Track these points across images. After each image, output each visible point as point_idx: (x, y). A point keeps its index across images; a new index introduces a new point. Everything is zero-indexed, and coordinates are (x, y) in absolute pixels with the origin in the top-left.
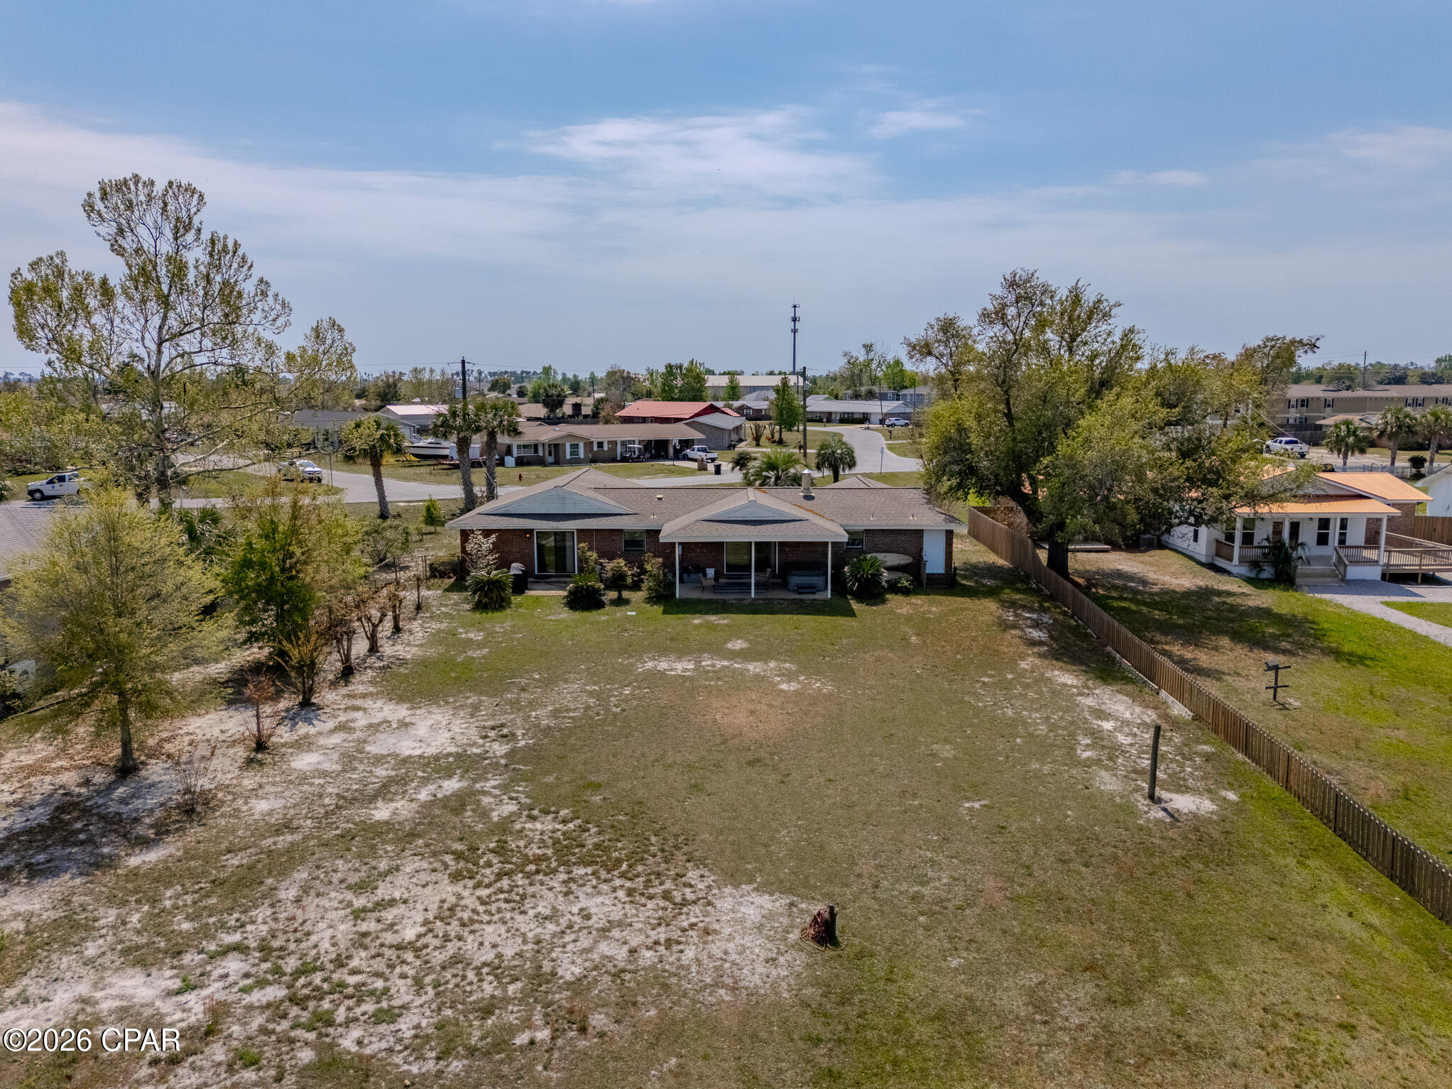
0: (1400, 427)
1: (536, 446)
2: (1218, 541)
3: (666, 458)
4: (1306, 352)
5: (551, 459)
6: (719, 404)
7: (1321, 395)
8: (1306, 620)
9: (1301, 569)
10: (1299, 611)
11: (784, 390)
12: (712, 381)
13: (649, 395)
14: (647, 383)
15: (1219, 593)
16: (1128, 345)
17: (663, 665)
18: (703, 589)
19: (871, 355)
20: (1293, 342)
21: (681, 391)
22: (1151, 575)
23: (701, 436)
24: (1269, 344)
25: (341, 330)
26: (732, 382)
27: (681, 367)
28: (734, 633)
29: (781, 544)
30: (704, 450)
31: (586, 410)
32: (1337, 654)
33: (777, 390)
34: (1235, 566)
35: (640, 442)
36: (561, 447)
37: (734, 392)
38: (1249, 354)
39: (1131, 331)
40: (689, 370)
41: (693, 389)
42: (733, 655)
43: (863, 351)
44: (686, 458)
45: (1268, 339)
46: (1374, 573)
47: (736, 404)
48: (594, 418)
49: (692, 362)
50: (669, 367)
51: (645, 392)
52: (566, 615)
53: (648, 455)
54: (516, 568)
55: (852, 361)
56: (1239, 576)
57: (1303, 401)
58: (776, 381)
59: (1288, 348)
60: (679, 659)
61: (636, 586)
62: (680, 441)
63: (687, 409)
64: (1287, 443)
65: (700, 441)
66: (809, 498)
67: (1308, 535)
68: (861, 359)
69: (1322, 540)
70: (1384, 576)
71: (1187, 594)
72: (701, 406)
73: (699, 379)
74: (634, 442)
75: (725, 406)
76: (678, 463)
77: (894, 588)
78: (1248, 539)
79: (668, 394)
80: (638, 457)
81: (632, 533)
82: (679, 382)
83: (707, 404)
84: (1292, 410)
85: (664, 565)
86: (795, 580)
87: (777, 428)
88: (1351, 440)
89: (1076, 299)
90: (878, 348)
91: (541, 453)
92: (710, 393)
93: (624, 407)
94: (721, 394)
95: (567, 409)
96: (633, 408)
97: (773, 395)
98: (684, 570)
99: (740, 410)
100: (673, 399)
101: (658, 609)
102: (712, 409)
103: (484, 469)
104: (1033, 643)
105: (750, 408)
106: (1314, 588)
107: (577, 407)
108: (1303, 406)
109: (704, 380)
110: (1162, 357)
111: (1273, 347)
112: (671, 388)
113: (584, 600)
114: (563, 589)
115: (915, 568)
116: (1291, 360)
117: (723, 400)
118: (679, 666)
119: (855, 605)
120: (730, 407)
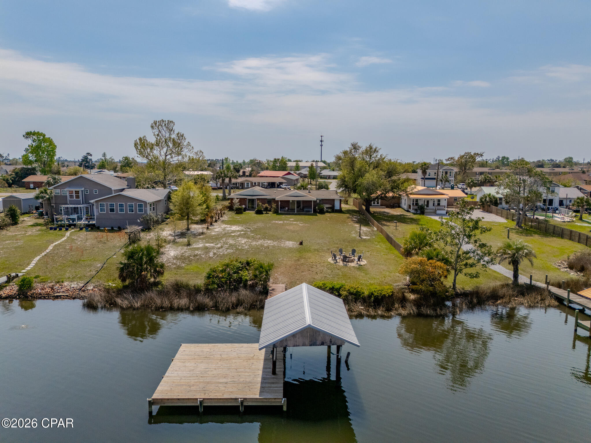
1: (236, 183)
2: (409, 205)
3: (275, 188)
4: (479, 157)
5: (241, 187)
6: (292, 172)
7: (487, 171)
9: (427, 211)
11: (312, 168)
12: (290, 164)
13: (267, 169)
14: (266, 165)
17: (277, 222)
18: (285, 211)
20: (475, 154)
21: (279, 168)
23: (286, 181)
24: (466, 155)
25: (203, 153)
26: (297, 164)
27: (279, 159)
28: (291, 218)
29: (303, 201)
30: (286, 185)
31: (247, 174)
33: (309, 167)
34: (412, 210)
35: (267, 183)
36: (244, 184)
37: (297, 168)
38: (461, 158)
40: (282, 161)
41: (283, 167)
42: (291, 221)
44: (281, 188)
45: (466, 153)
46: (444, 212)
47: (298, 172)
48: (250, 176)
49: (282, 157)
50: (275, 159)
51: (265, 168)
52: (256, 215)
53: (269, 187)
54: (244, 206)
56: (411, 213)
58: (309, 164)
59: (473, 156)
60: (280, 221)
61: (270, 211)
62: (279, 183)
63: (281, 173)
64: (462, 185)
65: (285, 183)
66: (309, 192)
67: (431, 203)
69: (434, 205)
72: (286, 172)
73: (285, 164)
74: (265, 183)
75: (294, 173)
76: (278, 189)
77: (327, 212)
78: (416, 204)
79: (274, 168)
80: (266, 187)
81: (269, 199)
82: (278, 165)
83: (288, 172)
85: (276, 206)
86: (305, 210)
87: (310, 180)
91: (238, 186)
92: (289, 168)
93: (260, 173)
94: (293, 169)
95: (241, 173)
96: (263, 173)
97: (308, 169)
98: (281, 208)
99: (299, 174)
100: (276, 170)
101: (275, 215)
102: (289, 174)
103: (222, 190)
104: (353, 221)
105: (302, 174)
106: (427, 215)
107: (244, 172)
109: (287, 164)
112: (276, 166)
113: (259, 212)
114: (254, 211)
115: (332, 208)
116: (474, 160)
117: (294, 171)
118: (280, 222)
119: (318, 214)
120: (296, 173)
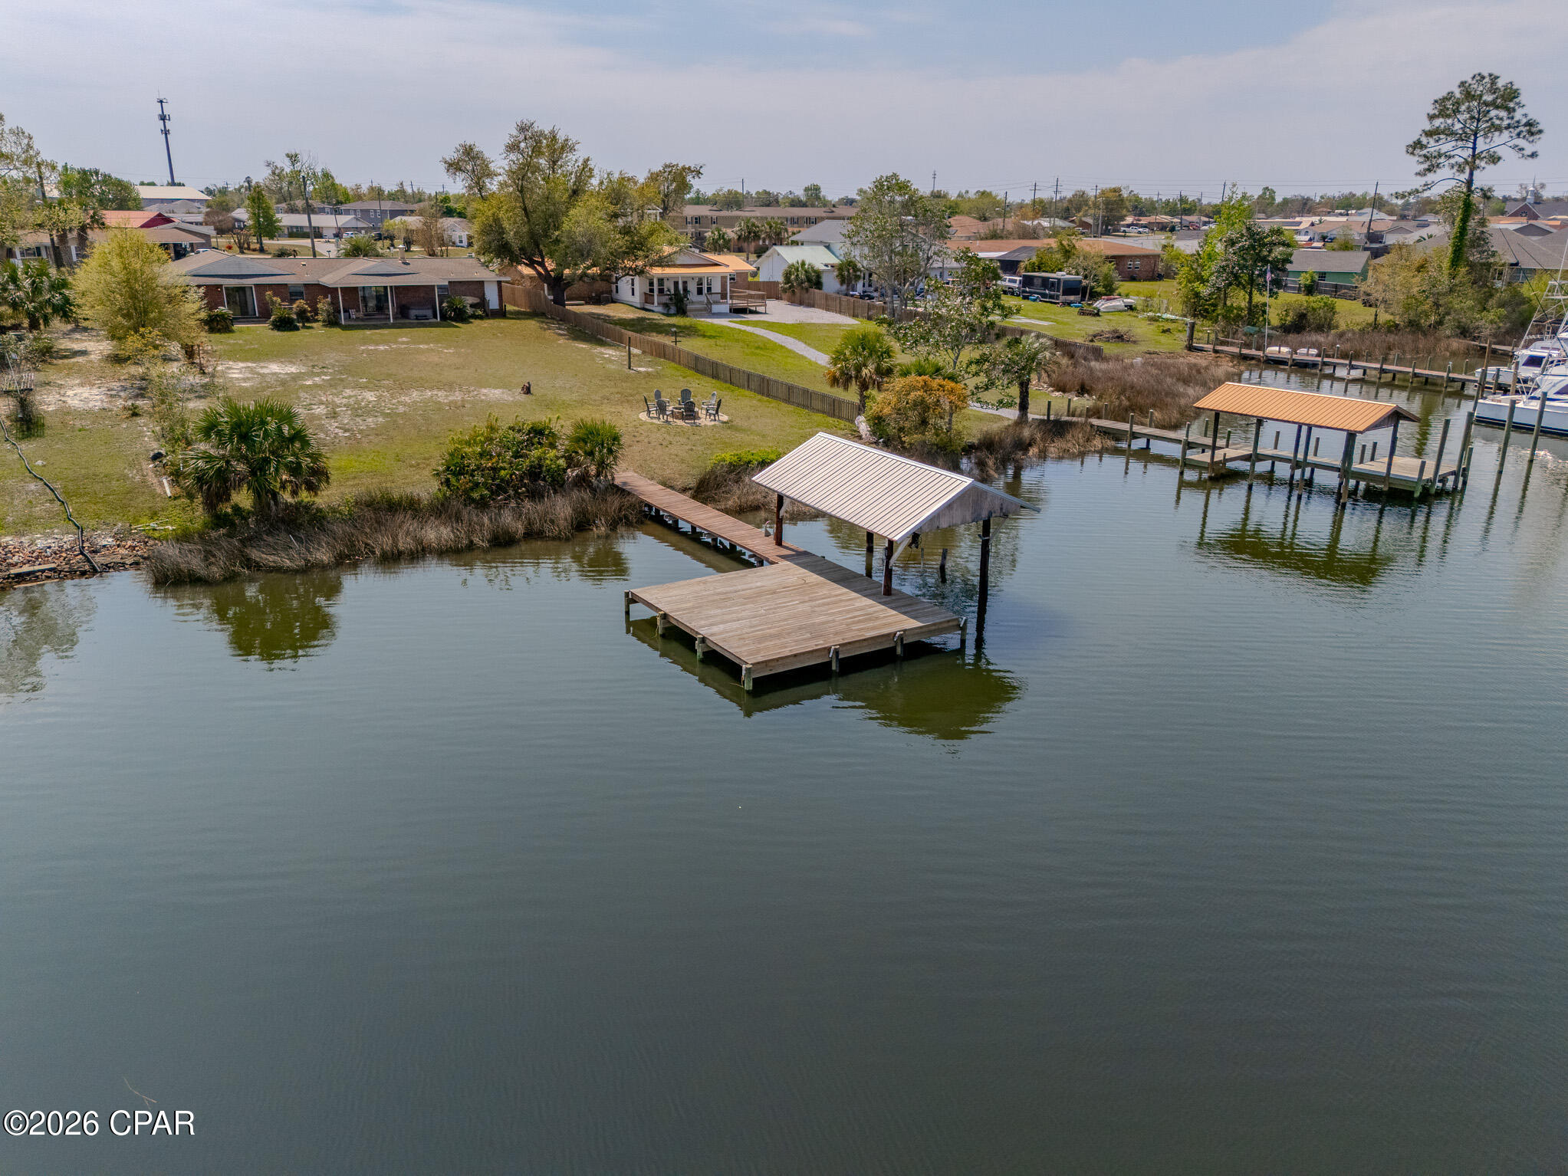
0: (749, 233)
2: (645, 294)
7: (709, 213)
8: (691, 327)
9: (689, 307)
10: (688, 324)
11: (260, 197)
15: (649, 319)
16: (585, 170)
17: (370, 347)
19: (298, 167)
20: (684, 168)
22: (611, 314)
24: (668, 170)
32: (704, 336)
34: (656, 307)
38: (654, 177)
39: (588, 160)
43: (287, 161)
45: (666, 166)
46: (725, 308)
52: (278, 334)
54: (225, 310)
55: (277, 172)
56: (659, 312)
57: (696, 219)
59: (681, 174)
60: (378, 345)
61: (315, 320)
66: (406, 264)
67: (692, 287)
68: (288, 170)
69: (700, 292)
70: (730, 310)
71: (633, 320)
72: (147, 215)
77: (474, 315)
78: (661, 291)
81: (295, 286)
83: (153, 213)
84: (689, 226)
85: (332, 303)
86: (414, 312)
88: (721, 242)
89: (554, 138)
90: (304, 158)
98: (346, 309)
102: (162, 220)
104: (561, 335)
106: (696, 316)
108: (696, 222)
110: (606, 176)
111: (670, 172)
113: (286, 325)
114: (266, 322)
115: (482, 304)
116: (684, 186)
118: (381, 348)
119: (454, 323)
